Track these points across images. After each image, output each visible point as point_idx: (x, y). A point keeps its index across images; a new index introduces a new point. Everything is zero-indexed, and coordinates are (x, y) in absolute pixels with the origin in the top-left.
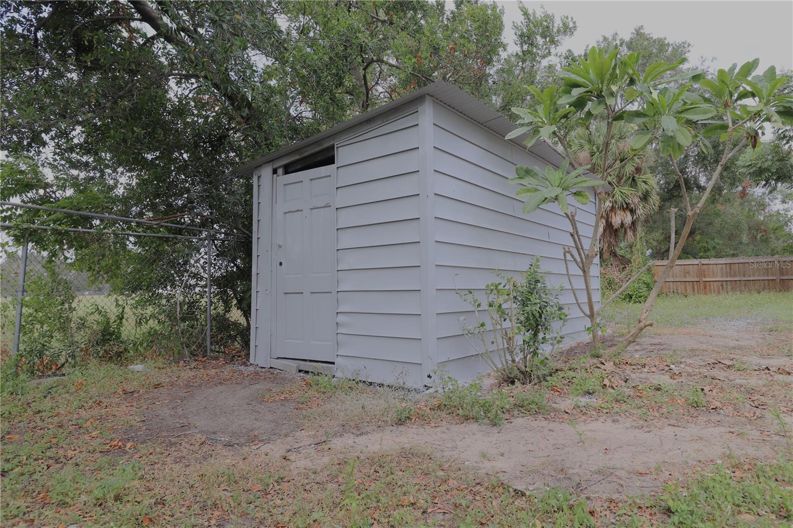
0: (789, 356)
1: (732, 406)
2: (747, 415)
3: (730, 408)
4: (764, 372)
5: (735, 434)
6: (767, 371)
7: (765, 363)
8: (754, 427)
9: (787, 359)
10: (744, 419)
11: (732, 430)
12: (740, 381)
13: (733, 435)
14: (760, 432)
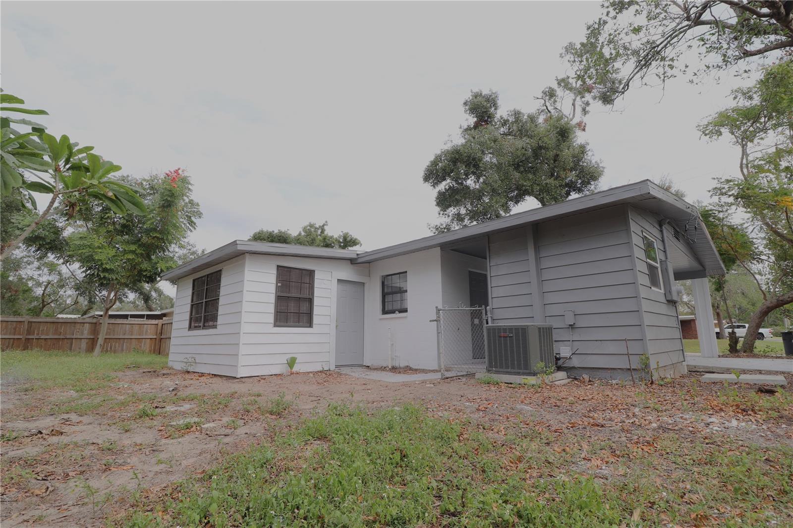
0: (52, 415)
1: (16, 486)
2: (39, 492)
3: (14, 489)
4: (37, 437)
5: (31, 522)
6: (39, 435)
7: (33, 426)
8: (49, 505)
9: (52, 418)
10: (35, 499)
11: (25, 518)
12: (13, 453)
13: (29, 524)
14: (57, 508)
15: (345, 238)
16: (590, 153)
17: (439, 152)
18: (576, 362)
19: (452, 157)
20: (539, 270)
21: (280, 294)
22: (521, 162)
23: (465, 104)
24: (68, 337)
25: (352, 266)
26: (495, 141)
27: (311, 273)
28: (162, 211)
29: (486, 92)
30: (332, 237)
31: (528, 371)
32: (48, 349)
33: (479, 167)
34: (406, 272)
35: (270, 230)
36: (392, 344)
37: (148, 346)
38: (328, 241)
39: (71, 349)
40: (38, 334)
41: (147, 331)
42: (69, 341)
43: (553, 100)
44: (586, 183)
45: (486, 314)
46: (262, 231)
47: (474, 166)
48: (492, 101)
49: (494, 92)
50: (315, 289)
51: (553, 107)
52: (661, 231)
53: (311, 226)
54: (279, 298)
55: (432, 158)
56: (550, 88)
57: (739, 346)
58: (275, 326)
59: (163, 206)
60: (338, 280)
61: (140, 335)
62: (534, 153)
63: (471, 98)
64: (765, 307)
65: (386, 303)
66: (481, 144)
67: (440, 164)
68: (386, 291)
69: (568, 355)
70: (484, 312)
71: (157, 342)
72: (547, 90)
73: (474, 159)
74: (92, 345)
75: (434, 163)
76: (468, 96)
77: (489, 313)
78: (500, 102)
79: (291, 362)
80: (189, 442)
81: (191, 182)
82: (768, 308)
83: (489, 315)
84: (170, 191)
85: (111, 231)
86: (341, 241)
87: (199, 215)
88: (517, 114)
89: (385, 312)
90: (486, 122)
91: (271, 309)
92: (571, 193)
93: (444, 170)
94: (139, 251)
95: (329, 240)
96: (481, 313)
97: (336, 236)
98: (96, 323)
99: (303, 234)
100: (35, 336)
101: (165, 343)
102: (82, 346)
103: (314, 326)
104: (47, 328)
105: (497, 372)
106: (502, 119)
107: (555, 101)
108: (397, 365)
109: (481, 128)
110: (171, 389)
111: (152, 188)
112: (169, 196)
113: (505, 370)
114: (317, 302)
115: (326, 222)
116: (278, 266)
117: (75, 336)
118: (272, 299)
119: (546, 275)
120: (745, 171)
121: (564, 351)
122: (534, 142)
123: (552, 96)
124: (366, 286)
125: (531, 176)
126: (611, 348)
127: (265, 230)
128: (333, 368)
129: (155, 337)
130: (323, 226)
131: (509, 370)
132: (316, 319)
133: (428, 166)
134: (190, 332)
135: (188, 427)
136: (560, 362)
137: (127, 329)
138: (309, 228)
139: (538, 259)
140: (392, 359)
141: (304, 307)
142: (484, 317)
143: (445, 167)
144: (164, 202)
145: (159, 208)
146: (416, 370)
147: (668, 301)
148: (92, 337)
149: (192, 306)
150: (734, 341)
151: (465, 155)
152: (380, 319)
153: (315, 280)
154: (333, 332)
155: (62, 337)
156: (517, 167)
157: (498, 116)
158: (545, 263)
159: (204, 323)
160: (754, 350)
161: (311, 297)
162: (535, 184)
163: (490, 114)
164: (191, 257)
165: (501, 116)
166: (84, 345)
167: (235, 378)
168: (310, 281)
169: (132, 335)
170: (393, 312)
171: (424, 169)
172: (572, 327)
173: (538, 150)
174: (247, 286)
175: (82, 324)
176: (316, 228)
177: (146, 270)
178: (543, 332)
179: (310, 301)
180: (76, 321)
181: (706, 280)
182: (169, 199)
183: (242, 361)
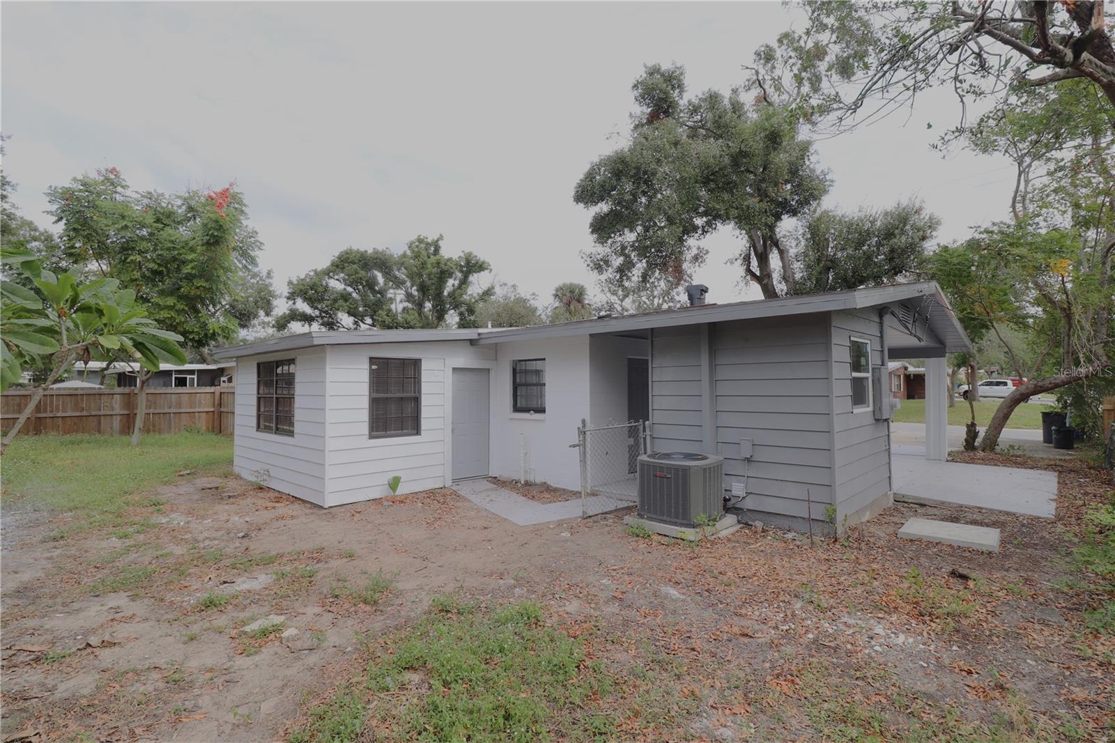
15: (468, 262)
16: (813, 158)
17: (596, 160)
18: (749, 504)
19: (613, 168)
20: (714, 382)
21: (376, 395)
22: (712, 174)
23: (635, 87)
24: (93, 413)
25: (472, 348)
26: (676, 144)
27: (416, 363)
28: (207, 250)
29: (666, 66)
30: (450, 259)
31: (685, 522)
32: (67, 431)
33: (652, 185)
34: (544, 359)
35: (362, 249)
36: (526, 453)
37: (204, 423)
38: (443, 267)
39: (99, 432)
40: (52, 411)
41: (200, 402)
42: (95, 419)
43: (770, 65)
44: (805, 202)
45: (644, 431)
46: (351, 250)
47: (646, 182)
48: (674, 80)
49: (678, 65)
50: (423, 384)
51: (770, 77)
52: (881, 324)
53: (420, 241)
54: (374, 402)
55: (586, 168)
56: (767, 46)
57: (978, 441)
58: (371, 437)
59: (208, 243)
60: (454, 369)
61: (191, 407)
62: (732, 161)
63: (644, 75)
64: (1018, 393)
65: (518, 398)
66: (657, 149)
67: (598, 177)
68: (518, 381)
69: (742, 494)
70: (641, 428)
71: (216, 416)
72: (763, 49)
73: (645, 173)
74: (128, 424)
75: (590, 176)
76: (641, 74)
77: (647, 429)
78: (687, 81)
79: (394, 483)
80: (268, 665)
81: (245, 202)
82: (1022, 394)
83: (648, 432)
84: (216, 221)
85: (136, 280)
86: (463, 264)
87: (260, 246)
88: (713, 99)
89: (516, 409)
90: (667, 113)
91: (364, 416)
92: (783, 217)
93: (602, 186)
94: (180, 306)
95: (446, 265)
96: (638, 429)
97: (455, 257)
98: (129, 394)
99: (409, 253)
100: (49, 414)
101: (227, 417)
102: (115, 424)
103: (422, 432)
104: (63, 402)
105: (649, 519)
106: (690, 105)
107: (773, 67)
108: (532, 480)
109: (656, 124)
110: (241, 535)
111: (191, 209)
112: (215, 229)
113: (660, 518)
114: (425, 401)
115: (441, 235)
116: (371, 359)
117: (102, 412)
118: (365, 402)
119: (723, 389)
120: (1019, 207)
121: (738, 489)
122: (734, 146)
123: (770, 59)
124: (492, 374)
125: (726, 196)
126: (794, 491)
127: (355, 248)
128: (448, 483)
129: (212, 410)
130: (438, 240)
131: (664, 518)
132: (424, 424)
133: (581, 180)
134: (258, 433)
135: (264, 633)
136: (730, 504)
137: (173, 400)
138: (417, 243)
139: (713, 368)
140: (526, 472)
141: (409, 408)
142: (641, 435)
143: (604, 181)
144: (208, 238)
145: (202, 245)
146: (556, 490)
147: (877, 420)
148: (126, 412)
149: (259, 399)
150: (972, 435)
151: (633, 165)
152: (511, 419)
153: (423, 372)
154: (449, 439)
155: (85, 413)
156: (706, 181)
157: (683, 102)
158: (722, 373)
159: (277, 424)
160: (996, 447)
161: (417, 395)
162: (733, 207)
163: (671, 102)
164: (252, 281)
165: (689, 101)
166: (116, 423)
167: (322, 507)
168: (415, 375)
169: (180, 407)
170: (527, 410)
171: (575, 185)
172: (749, 460)
173: (739, 158)
174: (330, 389)
175: (111, 396)
176: (428, 244)
177: (193, 332)
178: (710, 473)
179: (417, 400)
180: (101, 392)
181: (944, 361)
182: (216, 234)
183: (330, 486)
